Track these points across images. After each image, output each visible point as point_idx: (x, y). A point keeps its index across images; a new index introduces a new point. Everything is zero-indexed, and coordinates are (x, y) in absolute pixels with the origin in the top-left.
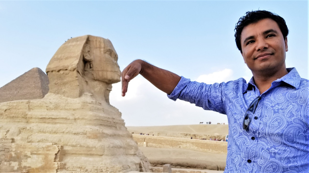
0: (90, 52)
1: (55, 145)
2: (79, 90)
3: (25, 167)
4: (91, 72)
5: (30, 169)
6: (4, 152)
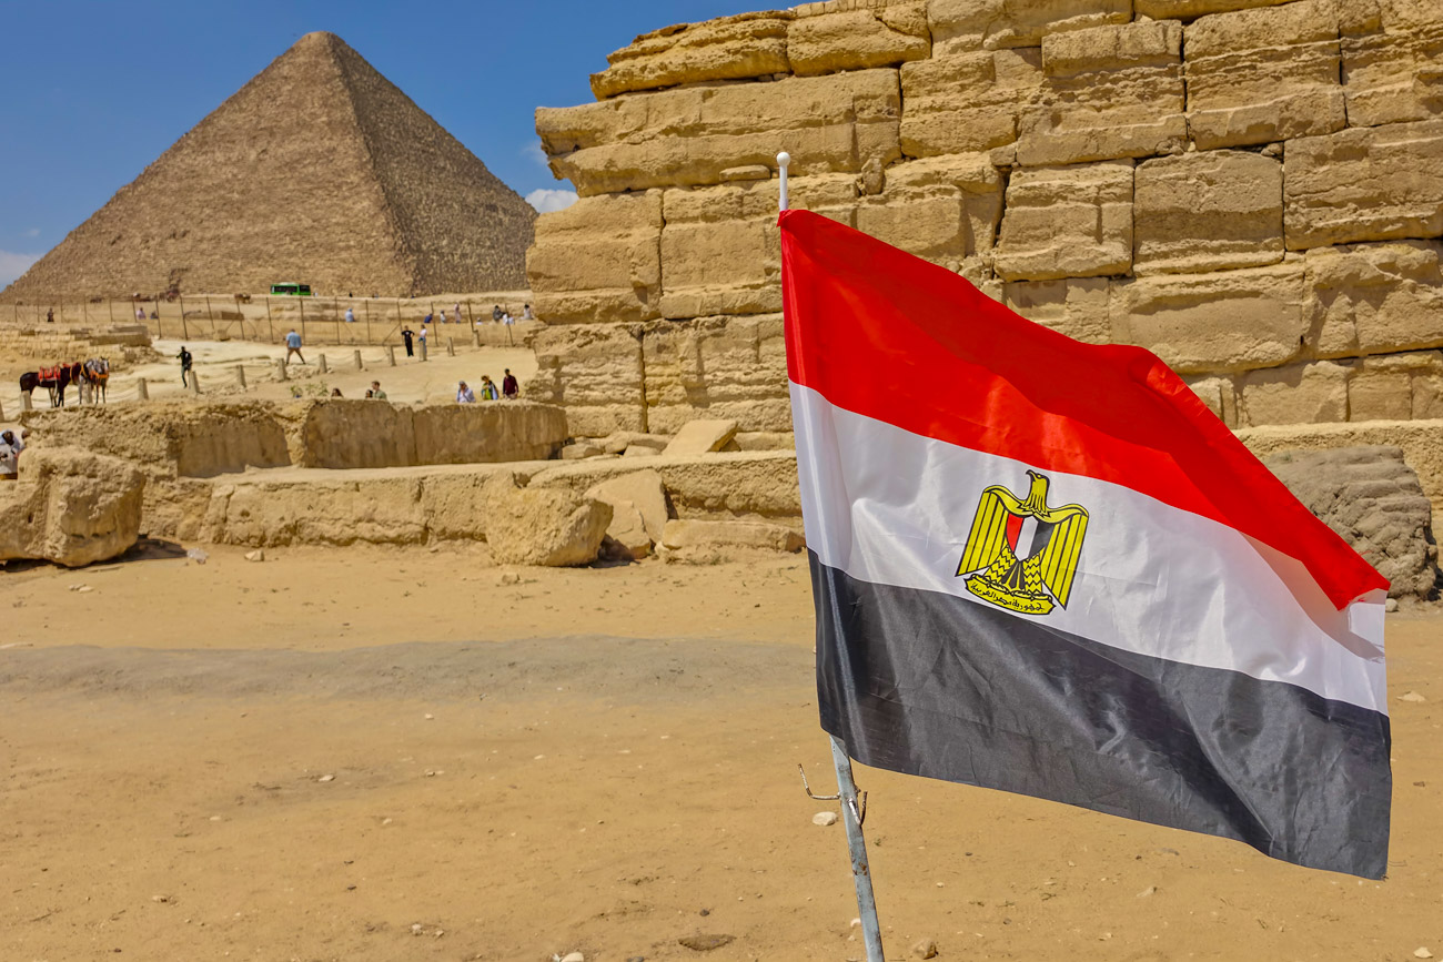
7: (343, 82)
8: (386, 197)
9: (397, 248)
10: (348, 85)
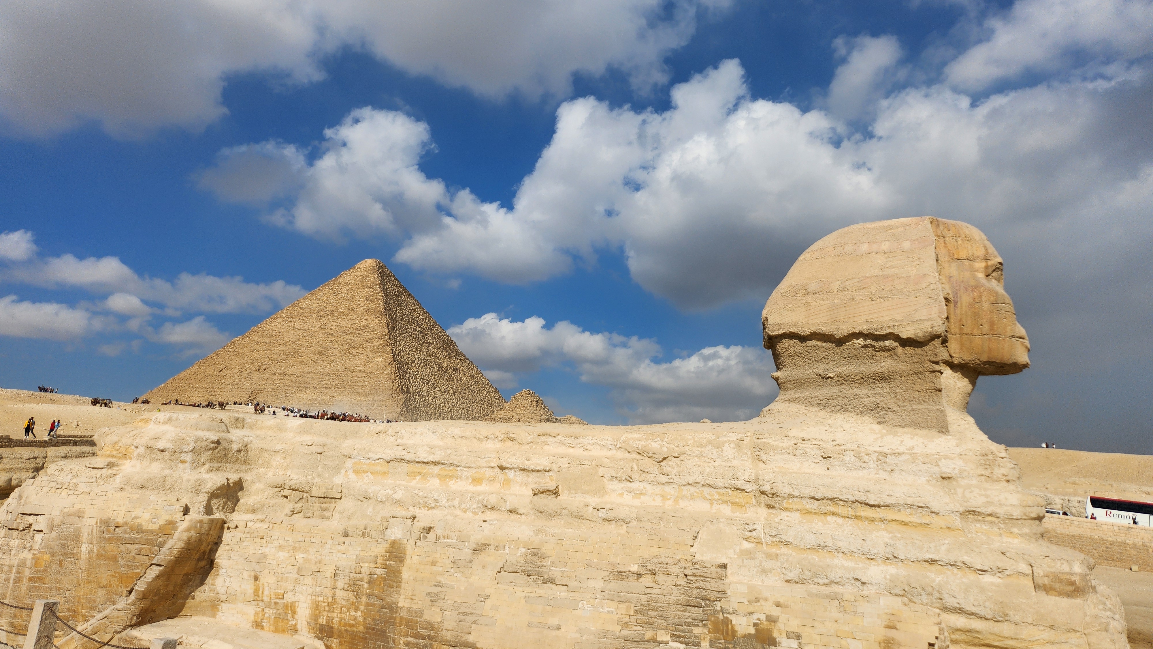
6: (699, 610)
7: (380, 287)
8: (394, 356)
9: (394, 388)
10: (384, 290)
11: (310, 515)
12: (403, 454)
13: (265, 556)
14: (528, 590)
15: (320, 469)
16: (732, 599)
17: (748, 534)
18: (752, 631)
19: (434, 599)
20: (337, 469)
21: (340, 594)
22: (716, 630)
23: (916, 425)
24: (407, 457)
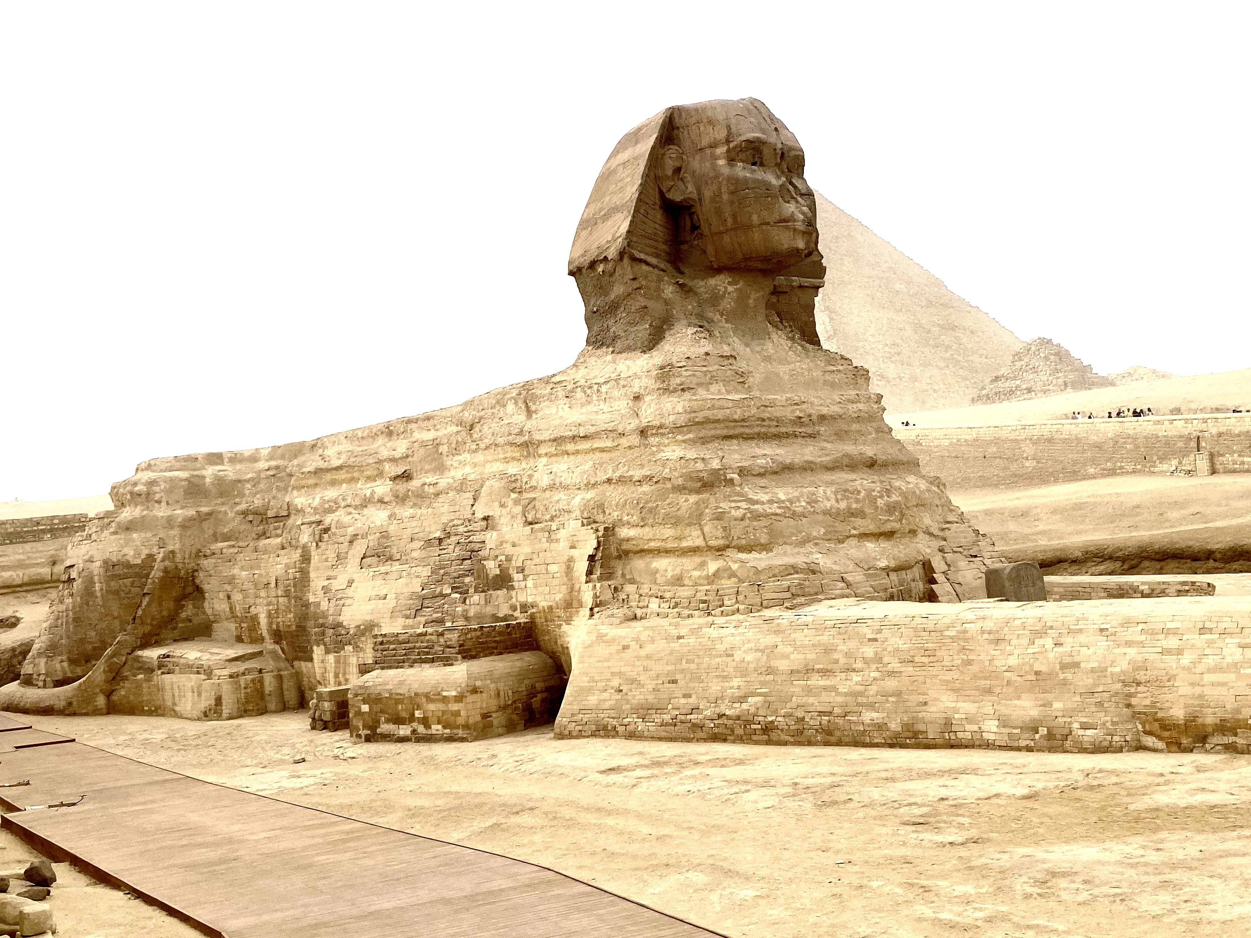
0: (683, 171)
1: (589, 527)
2: (649, 322)
3: (524, 607)
4: (698, 245)
5: (534, 610)
6: (469, 561)
11: (268, 535)
12: (322, 464)
13: (233, 577)
14: (376, 569)
15: (274, 491)
16: (488, 547)
17: (514, 485)
18: (498, 572)
19: (326, 590)
20: (285, 489)
21: (281, 600)
22: (479, 577)
23: (629, 349)
24: (324, 465)
